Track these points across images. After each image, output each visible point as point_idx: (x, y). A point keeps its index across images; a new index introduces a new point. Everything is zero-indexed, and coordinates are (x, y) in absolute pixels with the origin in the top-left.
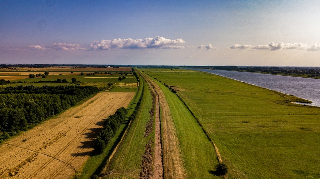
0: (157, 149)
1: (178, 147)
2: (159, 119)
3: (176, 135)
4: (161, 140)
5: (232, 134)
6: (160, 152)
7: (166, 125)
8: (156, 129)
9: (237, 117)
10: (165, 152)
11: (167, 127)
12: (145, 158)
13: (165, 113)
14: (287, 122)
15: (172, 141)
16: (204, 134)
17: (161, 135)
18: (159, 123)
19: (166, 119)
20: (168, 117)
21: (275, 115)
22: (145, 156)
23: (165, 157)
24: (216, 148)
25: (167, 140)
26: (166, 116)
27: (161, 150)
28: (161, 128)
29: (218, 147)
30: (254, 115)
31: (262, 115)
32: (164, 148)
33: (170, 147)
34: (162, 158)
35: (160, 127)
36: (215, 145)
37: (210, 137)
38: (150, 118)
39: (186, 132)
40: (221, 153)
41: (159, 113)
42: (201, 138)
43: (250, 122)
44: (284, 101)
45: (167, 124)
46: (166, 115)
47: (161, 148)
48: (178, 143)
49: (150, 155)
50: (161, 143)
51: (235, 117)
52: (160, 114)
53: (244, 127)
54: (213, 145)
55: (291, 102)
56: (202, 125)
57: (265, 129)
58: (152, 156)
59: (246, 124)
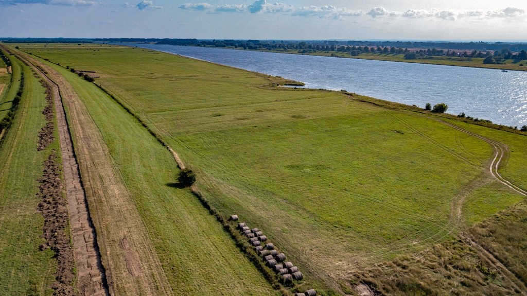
0: (68, 166)
1: (108, 157)
2: (64, 121)
3: (101, 141)
4: (73, 152)
5: (198, 133)
6: (75, 169)
7: (80, 129)
8: (62, 137)
9: (204, 109)
10: (83, 169)
11: (83, 132)
12: (44, 181)
13: (75, 111)
14: (274, 110)
15: (95, 151)
16: (152, 137)
17: (72, 144)
18: (66, 128)
19: (80, 120)
20: (82, 117)
21: (259, 103)
22: (45, 179)
23: (86, 175)
24: (175, 153)
25: (85, 150)
26: (78, 116)
27: (76, 165)
28: (70, 135)
29: (178, 152)
30: (229, 105)
31: (241, 104)
32: (81, 163)
33: (92, 159)
34: (80, 178)
35: (70, 133)
36: (171, 150)
37: (163, 141)
38: (46, 122)
39: (120, 137)
40: (183, 160)
41: (63, 113)
42: (149, 142)
43: (223, 115)
44: (270, 84)
45: (82, 128)
46: (78, 114)
47: (75, 163)
48: (107, 152)
49: (54, 176)
50: (75, 156)
51: (201, 109)
52: (65, 114)
53: (216, 122)
54: (170, 150)
55: (278, 85)
56: (148, 125)
57: (246, 121)
58: (60, 177)
59: (218, 117)
